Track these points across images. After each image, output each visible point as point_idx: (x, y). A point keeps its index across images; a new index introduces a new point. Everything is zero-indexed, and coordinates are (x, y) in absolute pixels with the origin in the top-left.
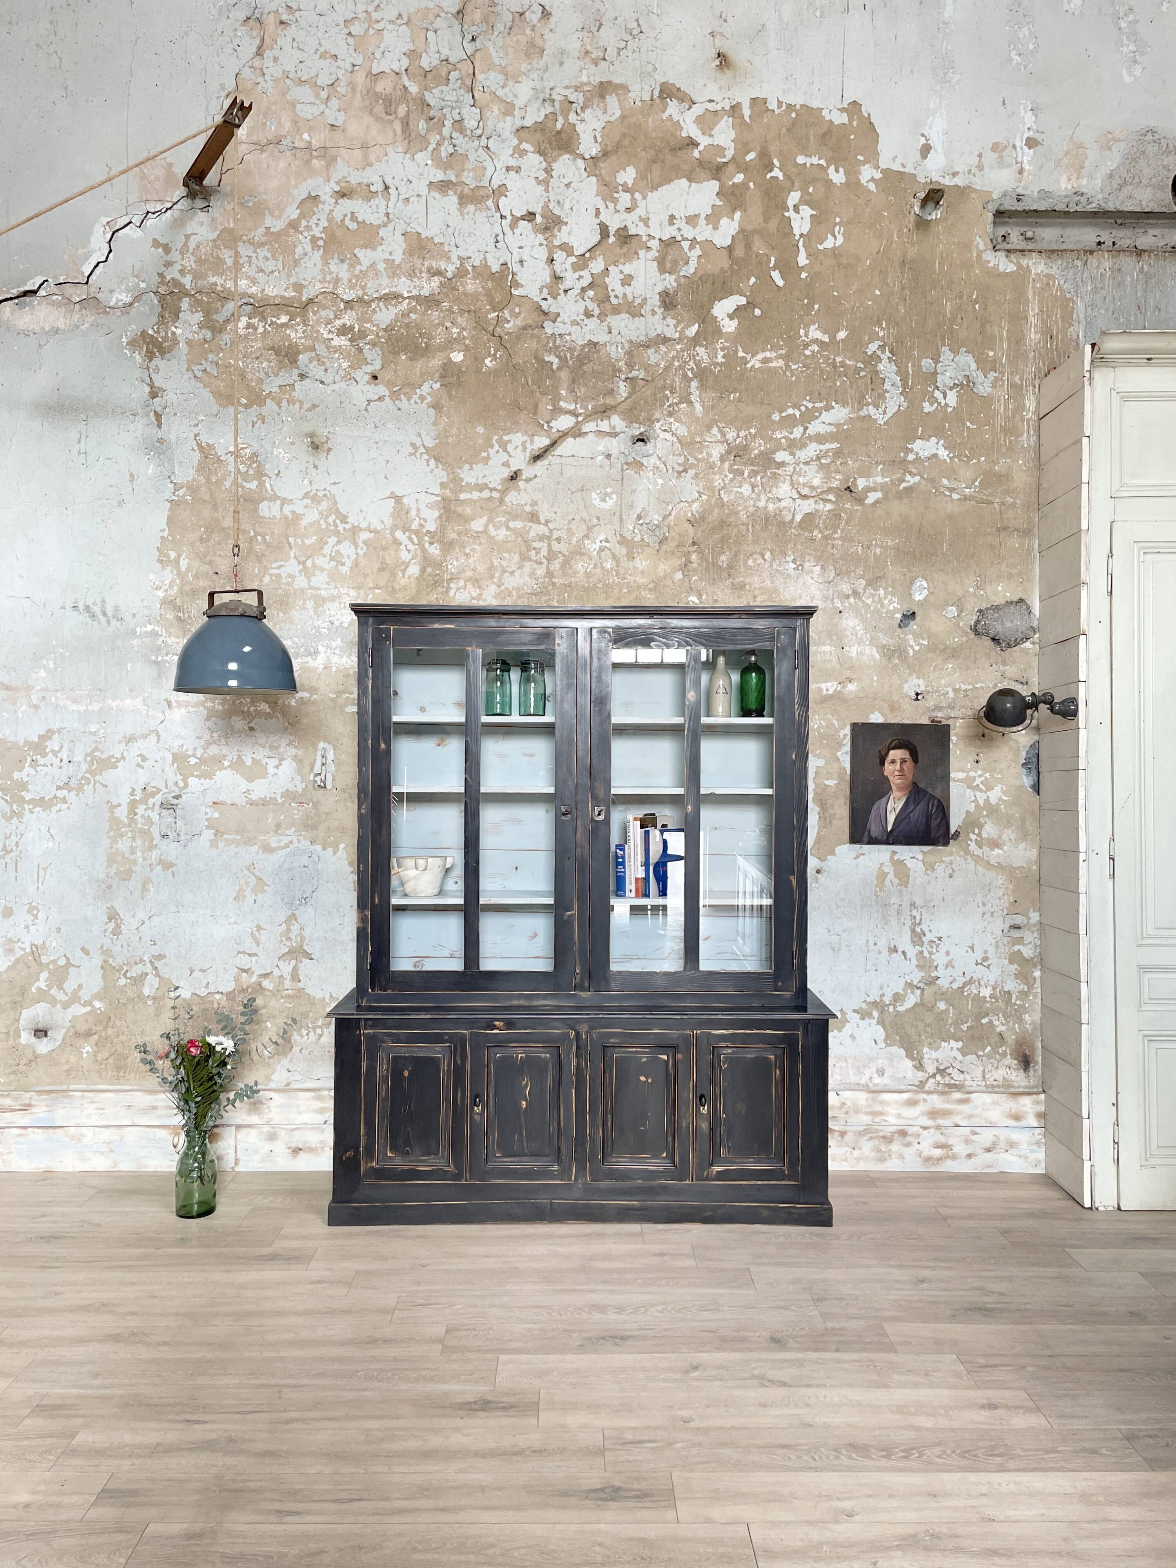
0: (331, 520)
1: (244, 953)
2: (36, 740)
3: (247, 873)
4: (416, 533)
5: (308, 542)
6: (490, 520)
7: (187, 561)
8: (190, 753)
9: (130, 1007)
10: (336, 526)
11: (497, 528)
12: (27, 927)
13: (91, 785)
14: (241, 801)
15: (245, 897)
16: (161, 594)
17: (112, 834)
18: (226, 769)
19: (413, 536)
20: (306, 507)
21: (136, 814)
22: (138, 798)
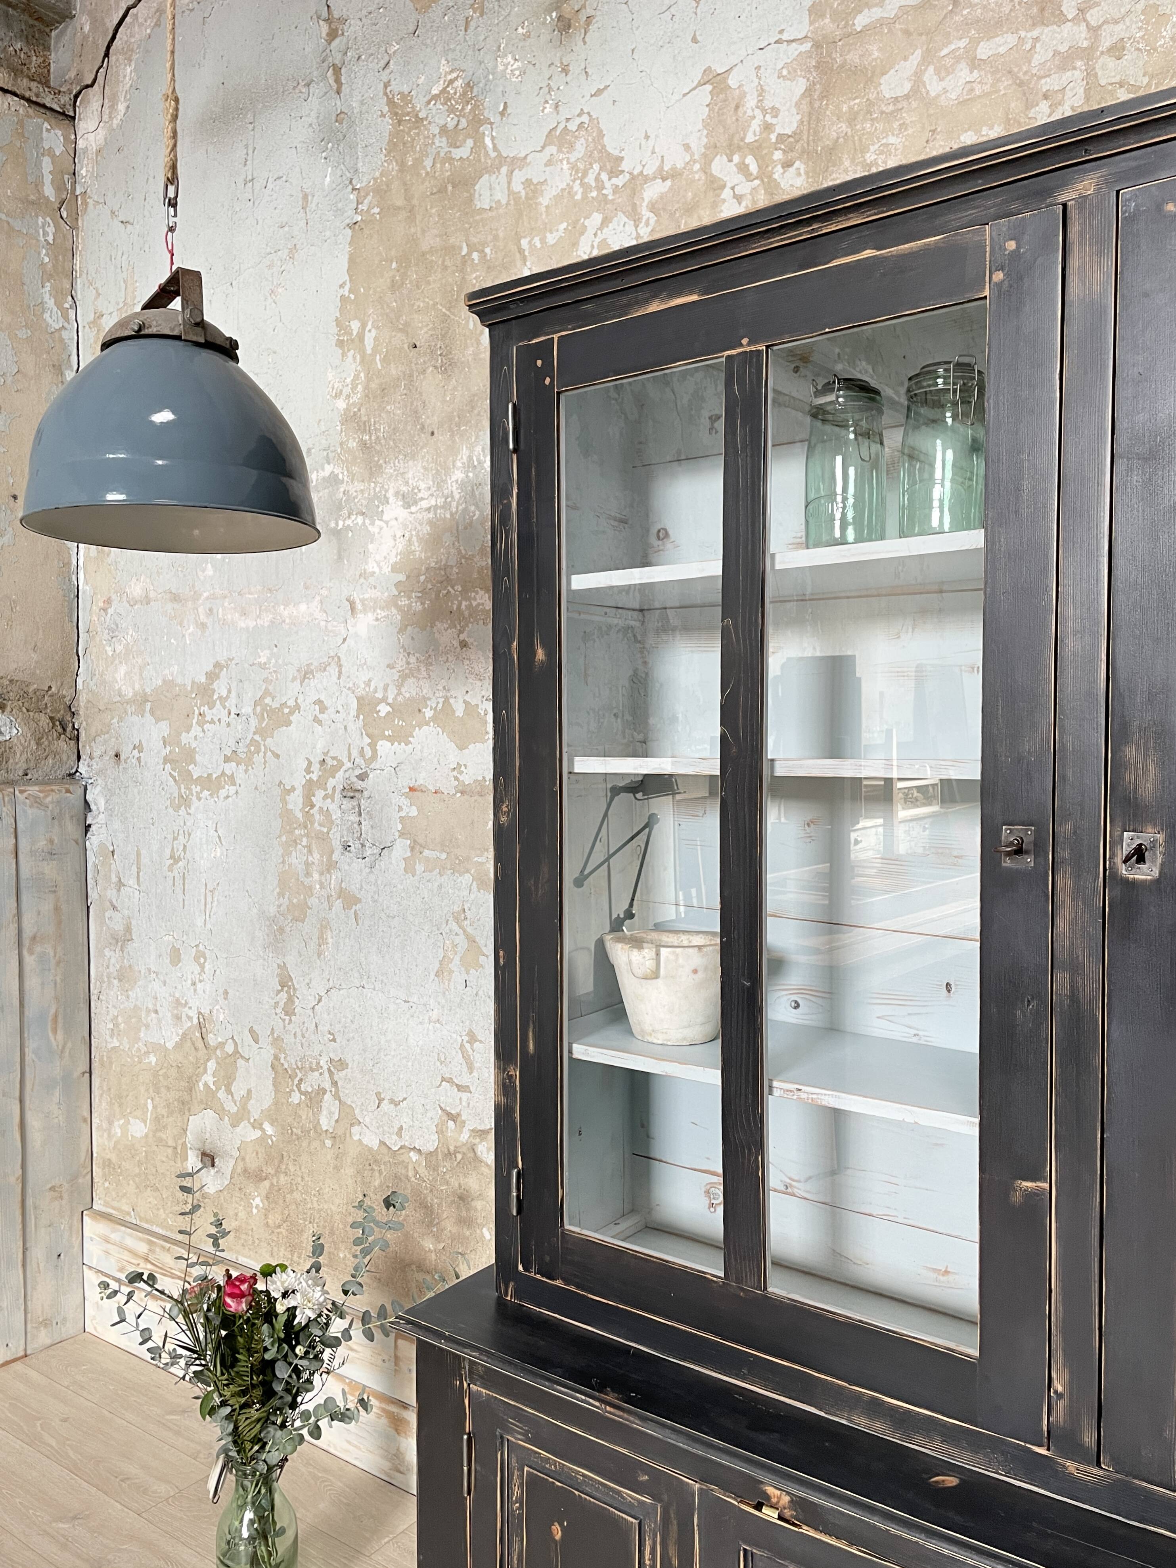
0: (590, 179)
1: (450, 1081)
2: (203, 680)
3: (455, 927)
4: (756, 149)
5: (551, 239)
6: (928, 58)
7: (374, 332)
8: (379, 695)
9: (305, 1144)
10: (600, 187)
11: (943, 72)
12: (194, 984)
13: (262, 754)
14: (448, 786)
15: (451, 972)
16: (341, 404)
17: (284, 838)
18: (427, 724)
19: (750, 160)
20: (549, 163)
21: (312, 806)
22: (315, 777)
